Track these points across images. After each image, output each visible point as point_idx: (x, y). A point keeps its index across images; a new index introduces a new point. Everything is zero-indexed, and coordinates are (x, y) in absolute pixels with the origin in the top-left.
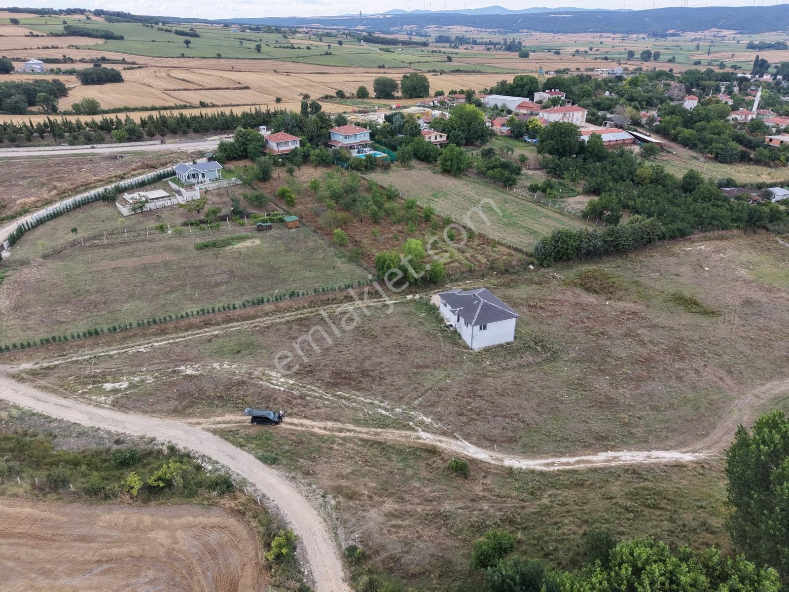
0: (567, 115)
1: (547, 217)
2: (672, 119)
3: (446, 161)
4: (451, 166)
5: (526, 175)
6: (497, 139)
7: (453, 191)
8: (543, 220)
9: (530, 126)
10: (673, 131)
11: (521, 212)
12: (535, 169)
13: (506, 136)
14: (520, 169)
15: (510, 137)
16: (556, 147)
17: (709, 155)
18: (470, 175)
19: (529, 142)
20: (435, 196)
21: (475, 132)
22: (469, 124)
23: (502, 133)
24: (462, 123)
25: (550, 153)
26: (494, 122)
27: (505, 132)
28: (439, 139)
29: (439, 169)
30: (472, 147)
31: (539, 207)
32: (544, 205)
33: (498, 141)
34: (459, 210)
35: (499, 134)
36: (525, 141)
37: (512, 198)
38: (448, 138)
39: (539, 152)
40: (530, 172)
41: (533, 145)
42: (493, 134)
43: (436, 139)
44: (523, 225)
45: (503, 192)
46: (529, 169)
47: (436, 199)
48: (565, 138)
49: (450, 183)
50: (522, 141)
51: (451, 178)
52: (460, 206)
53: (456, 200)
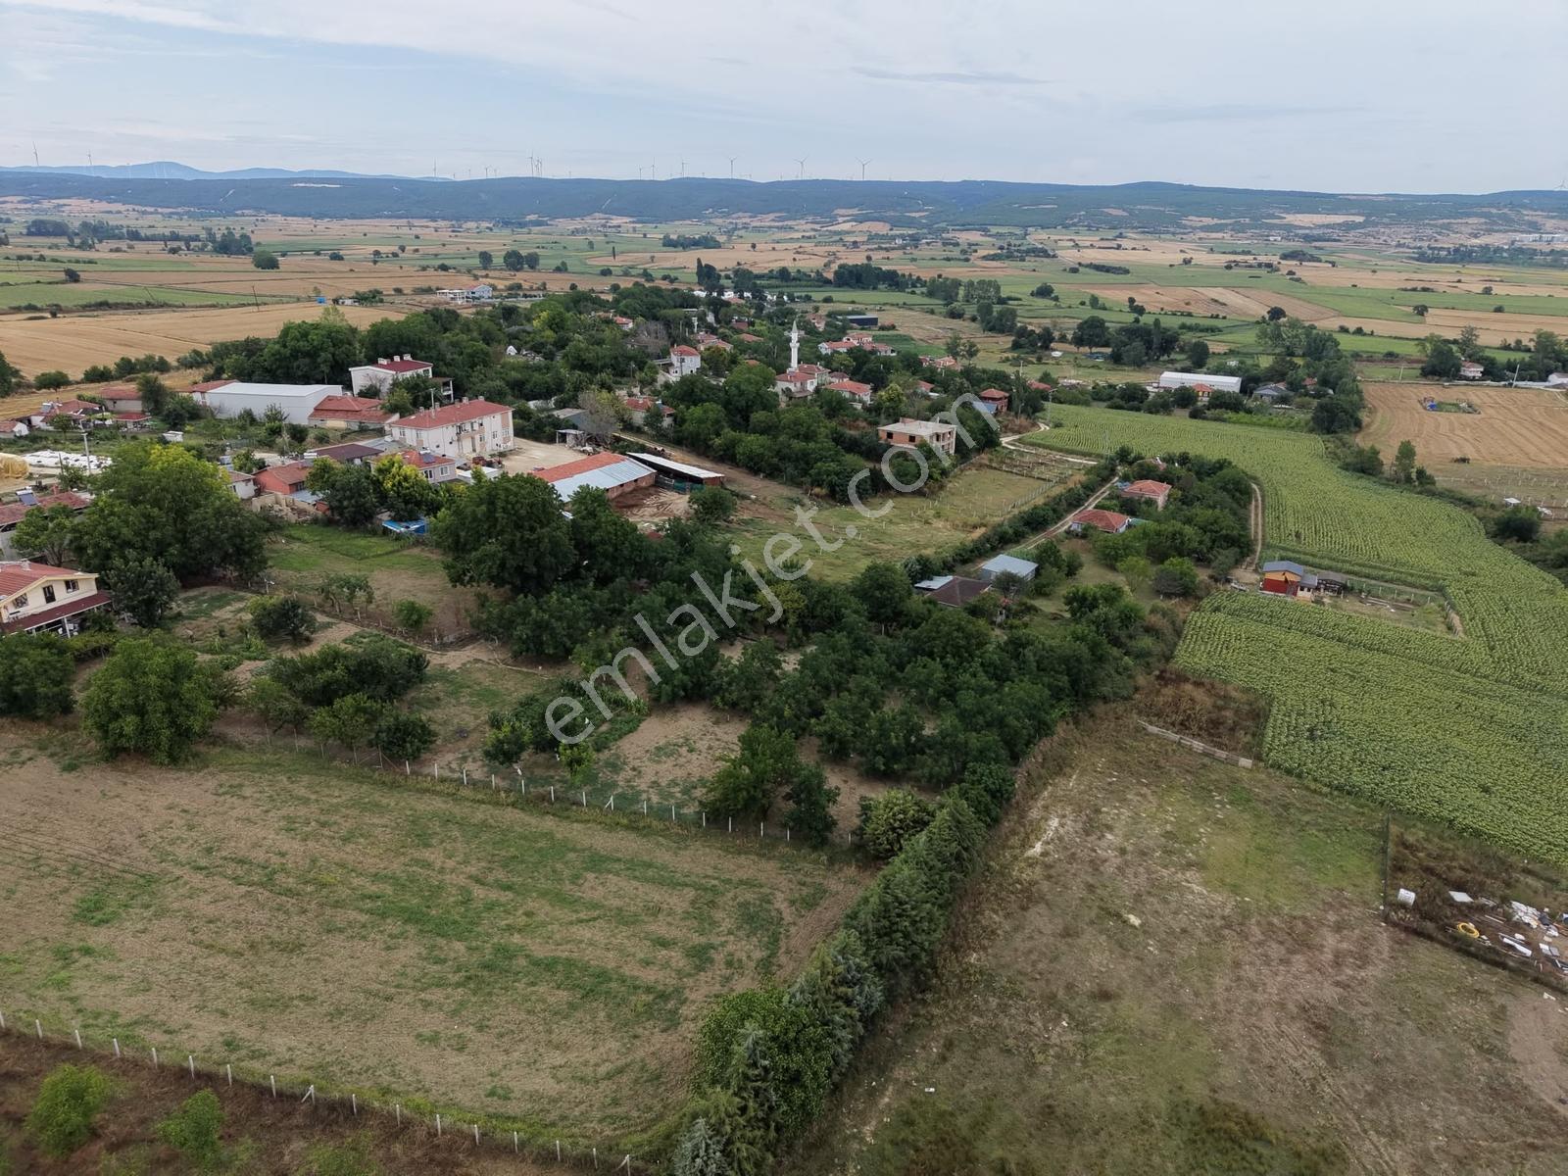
0: (468, 427)
1: (597, 862)
2: (705, 412)
3: (116, 716)
4: (143, 731)
5: (444, 676)
6: (291, 538)
7: (181, 852)
8: (593, 888)
9: (388, 485)
10: (718, 441)
11: (500, 874)
12: (462, 642)
13: (315, 521)
14: (417, 663)
15: (329, 522)
16: (511, 563)
17: (817, 490)
18: (235, 733)
19: (399, 537)
20: (91, 913)
21: (211, 544)
22: (181, 514)
23: (301, 512)
24: (147, 516)
25: (497, 580)
26: (264, 478)
27: (312, 510)
28: (63, 597)
29: (88, 740)
30: (211, 591)
31: (549, 823)
32: (564, 806)
33: (296, 546)
34: (236, 970)
35: (293, 518)
36: (386, 532)
37: (438, 804)
38: (101, 583)
39: (457, 579)
40: (454, 660)
41: (417, 543)
42: (271, 524)
43: (50, 598)
44: (540, 951)
45: (394, 786)
46: (444, 647)
47: (99, 937)
48: (532, 529)
49: (157, 804)
50: (374, 533)
51: (156, 773)
52: (234, 939)
53: (204, 906)
